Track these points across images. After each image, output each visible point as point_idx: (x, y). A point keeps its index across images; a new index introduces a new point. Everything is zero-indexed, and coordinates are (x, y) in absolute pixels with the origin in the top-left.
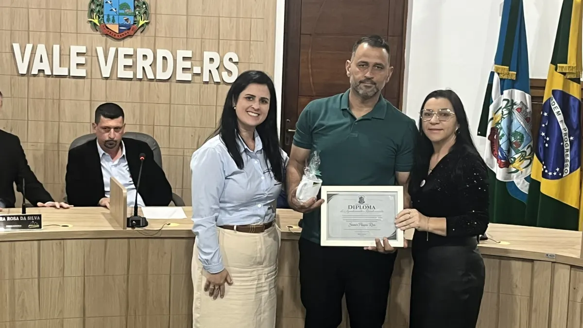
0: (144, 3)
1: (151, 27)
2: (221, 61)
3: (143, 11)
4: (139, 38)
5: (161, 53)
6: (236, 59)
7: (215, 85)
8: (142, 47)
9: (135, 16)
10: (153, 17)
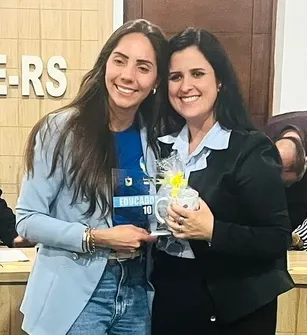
2: (45, 69)
7: (38, 101)
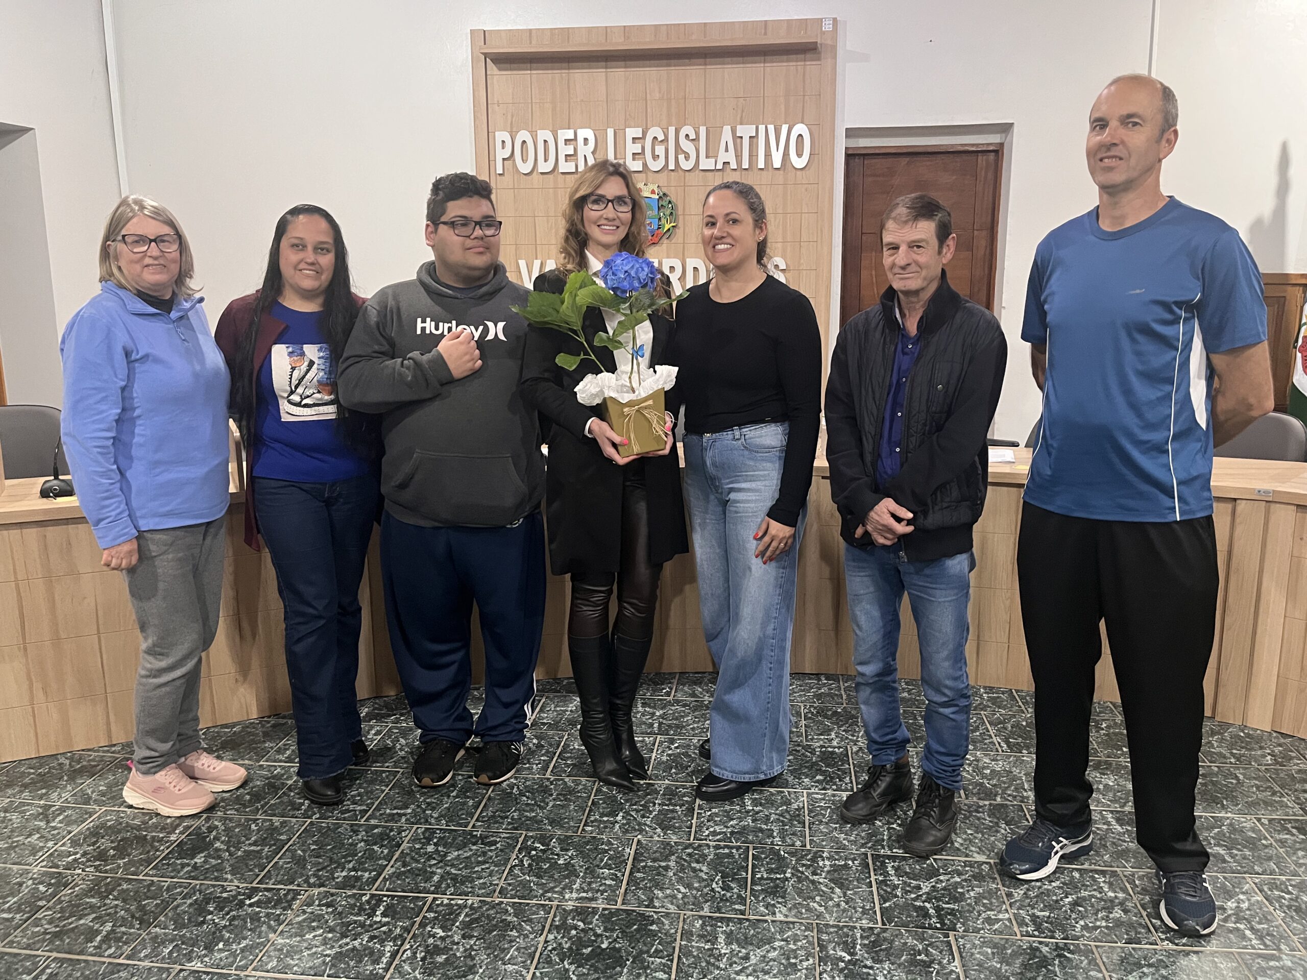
0: (670, 202)
1: (679, 232)
3: (668, 212)
4: (664, 246)
5: (691, 263)
6: (783, 266)
8: (668, 257)
9: (660, 219)
10: (681, 218)
